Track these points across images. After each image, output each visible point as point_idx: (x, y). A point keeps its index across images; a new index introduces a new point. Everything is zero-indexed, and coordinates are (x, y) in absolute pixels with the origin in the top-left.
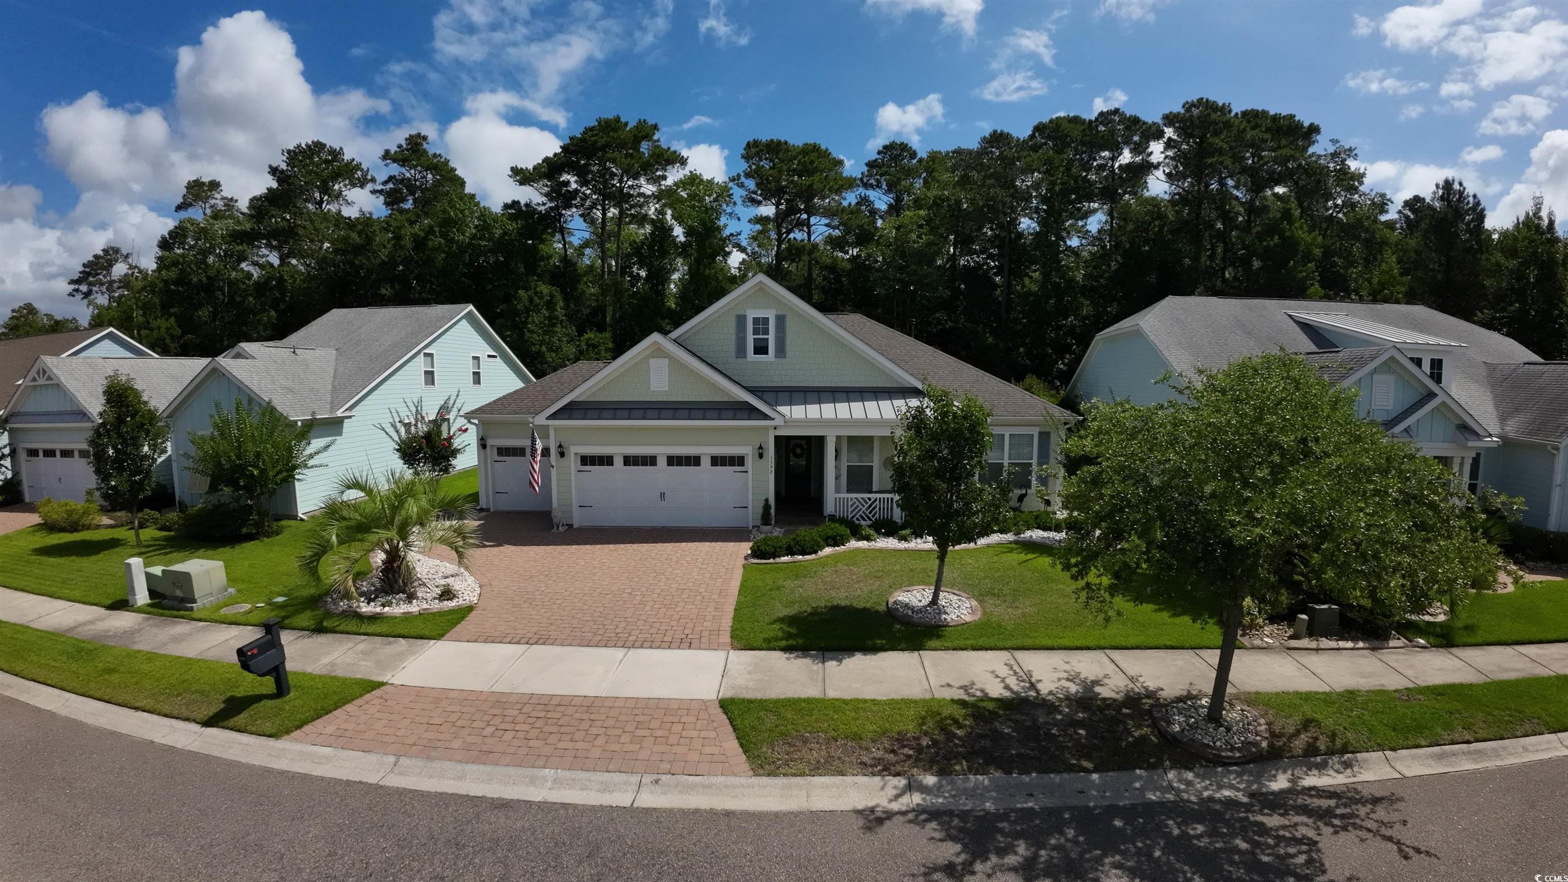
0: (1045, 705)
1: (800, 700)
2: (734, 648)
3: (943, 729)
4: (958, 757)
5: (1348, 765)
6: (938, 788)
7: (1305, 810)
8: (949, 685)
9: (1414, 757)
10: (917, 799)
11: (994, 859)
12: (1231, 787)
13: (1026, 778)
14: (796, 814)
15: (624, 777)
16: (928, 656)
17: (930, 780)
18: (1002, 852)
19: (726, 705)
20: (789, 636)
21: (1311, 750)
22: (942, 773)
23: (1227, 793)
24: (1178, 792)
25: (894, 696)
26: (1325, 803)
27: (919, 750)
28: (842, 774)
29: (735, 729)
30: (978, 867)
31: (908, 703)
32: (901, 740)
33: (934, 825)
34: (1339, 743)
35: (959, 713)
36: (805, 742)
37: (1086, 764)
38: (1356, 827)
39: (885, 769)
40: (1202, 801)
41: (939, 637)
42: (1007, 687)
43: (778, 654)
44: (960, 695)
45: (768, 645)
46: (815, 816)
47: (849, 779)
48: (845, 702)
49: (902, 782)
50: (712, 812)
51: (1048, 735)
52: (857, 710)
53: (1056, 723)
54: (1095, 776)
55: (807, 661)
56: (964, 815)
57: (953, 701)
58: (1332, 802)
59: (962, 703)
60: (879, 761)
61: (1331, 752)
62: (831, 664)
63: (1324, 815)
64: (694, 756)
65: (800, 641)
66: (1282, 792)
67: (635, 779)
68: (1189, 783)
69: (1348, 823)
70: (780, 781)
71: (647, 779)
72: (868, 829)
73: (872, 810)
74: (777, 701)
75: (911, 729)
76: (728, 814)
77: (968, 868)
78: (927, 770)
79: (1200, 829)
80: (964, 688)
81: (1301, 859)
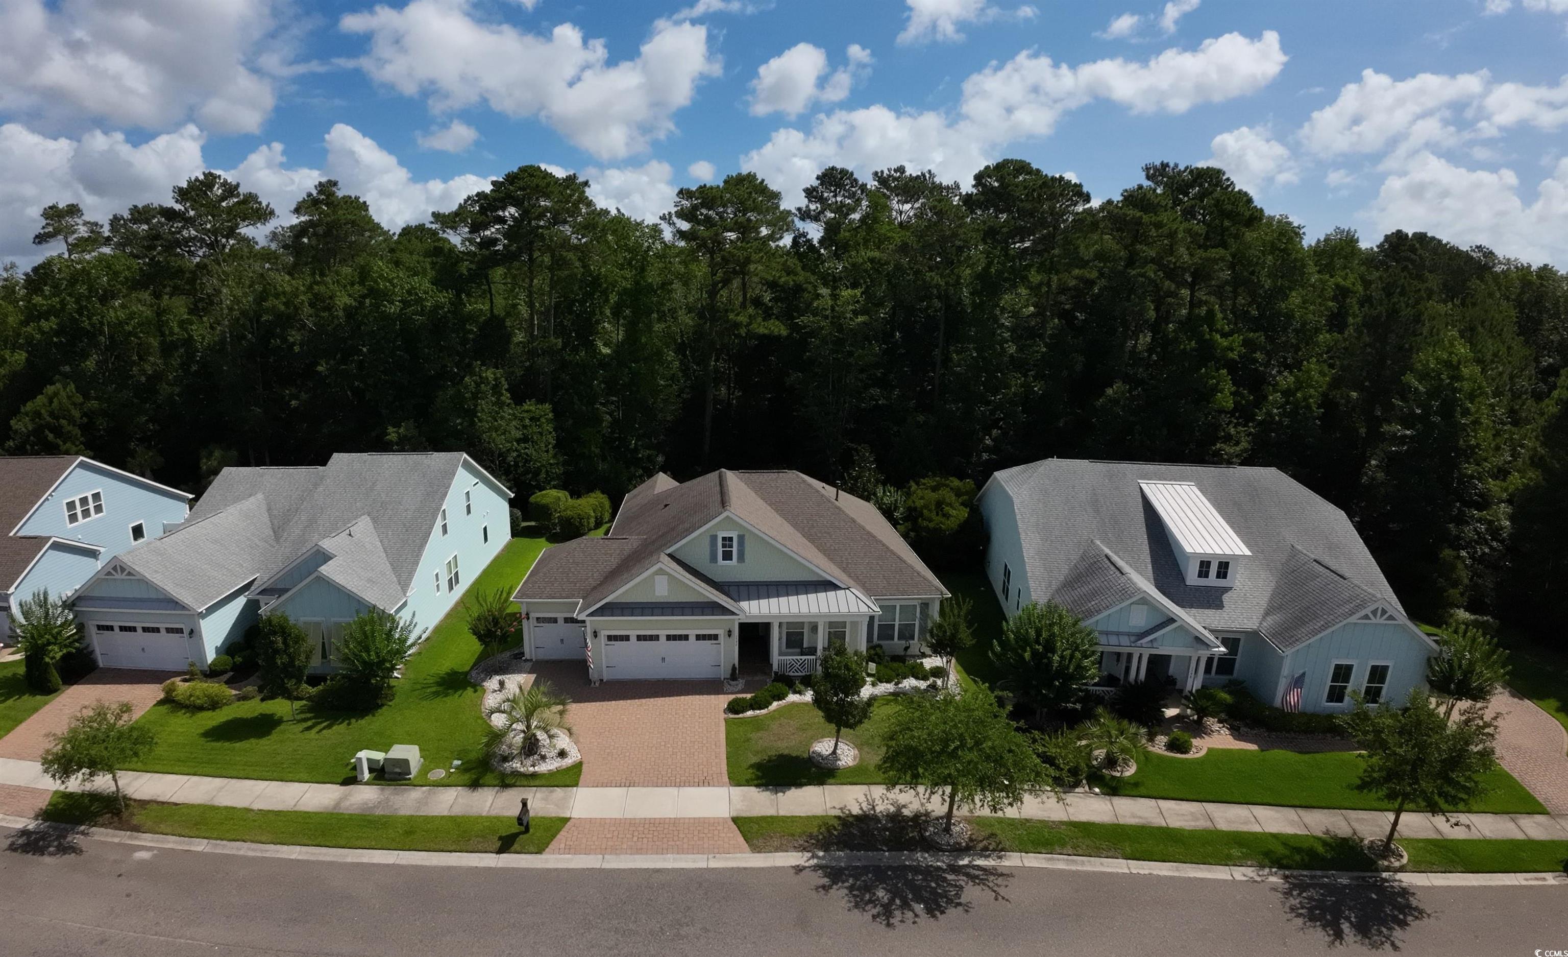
0: (875, 818)
1: (767, 817)
2: (731, 785)
3: (829, 831)
4: (833, 844)
5: (1000, 858)
6: (824, 857)
7: (967, 875)
8: (834, 807)
9: (1036, 858)
10: (815, 861)
11: (840, 884)
12: (944, 862)
13: (859, 853)
14: (770, 868)
15: (700, 856)
16: (827, 788)
17: (821, 854)
18: (843, 882)
19: (735, 820)
20: (758, 778)
21: (986, 849)
22: (826, 850)
23: (939, 864)
24: (919, 861)
25: (809, 814)
26: (977, 873)
27: (818, 841)
28: (787, 851)
29: (741, 832)
30: (835, 887)
31: (815, 817)
32: (811, 836)
33: (820, 871)
34: (1000, 847)
35: (836, 823)
36: (771, 837)
37: (885, 848)
38: (984, 884)
39: (804, 849)
40: (928, 866)
41: (834, 777)
42: (861, 809)
43: (753, 789)
44: (838, 813)
45: (748, 783)
46: (777, 869)
47: (789, 854)
48: (788, 817)
49: (810, 855)
50: (738, 868)
51: (873, 834)
52: (793, 822)
53: (877, 829)
54: (887, 854)
55: (768, 793)
56: (832, 868)
57: (835, 817)
58: (981, 873)
59: (839, 818)
60: (801, 845)
61: (994, 850)
62: (780, 794)
63: (973, 878)
64: (726, 845)
65: (764, 781)
66: (964, 866)
67: (706, 856)
68: (925, 858)
69: (983, 882)
70: (762, 855)
71: (711, 856)
72: (796, 873)
73: (798, 866)
74: (757, 818)
75: (815, 831)
76: (745, 869)
77: (830, 887)
78: (820, 849)
79: (920, 877)
80: (841, 809)
81: (953, 893)
